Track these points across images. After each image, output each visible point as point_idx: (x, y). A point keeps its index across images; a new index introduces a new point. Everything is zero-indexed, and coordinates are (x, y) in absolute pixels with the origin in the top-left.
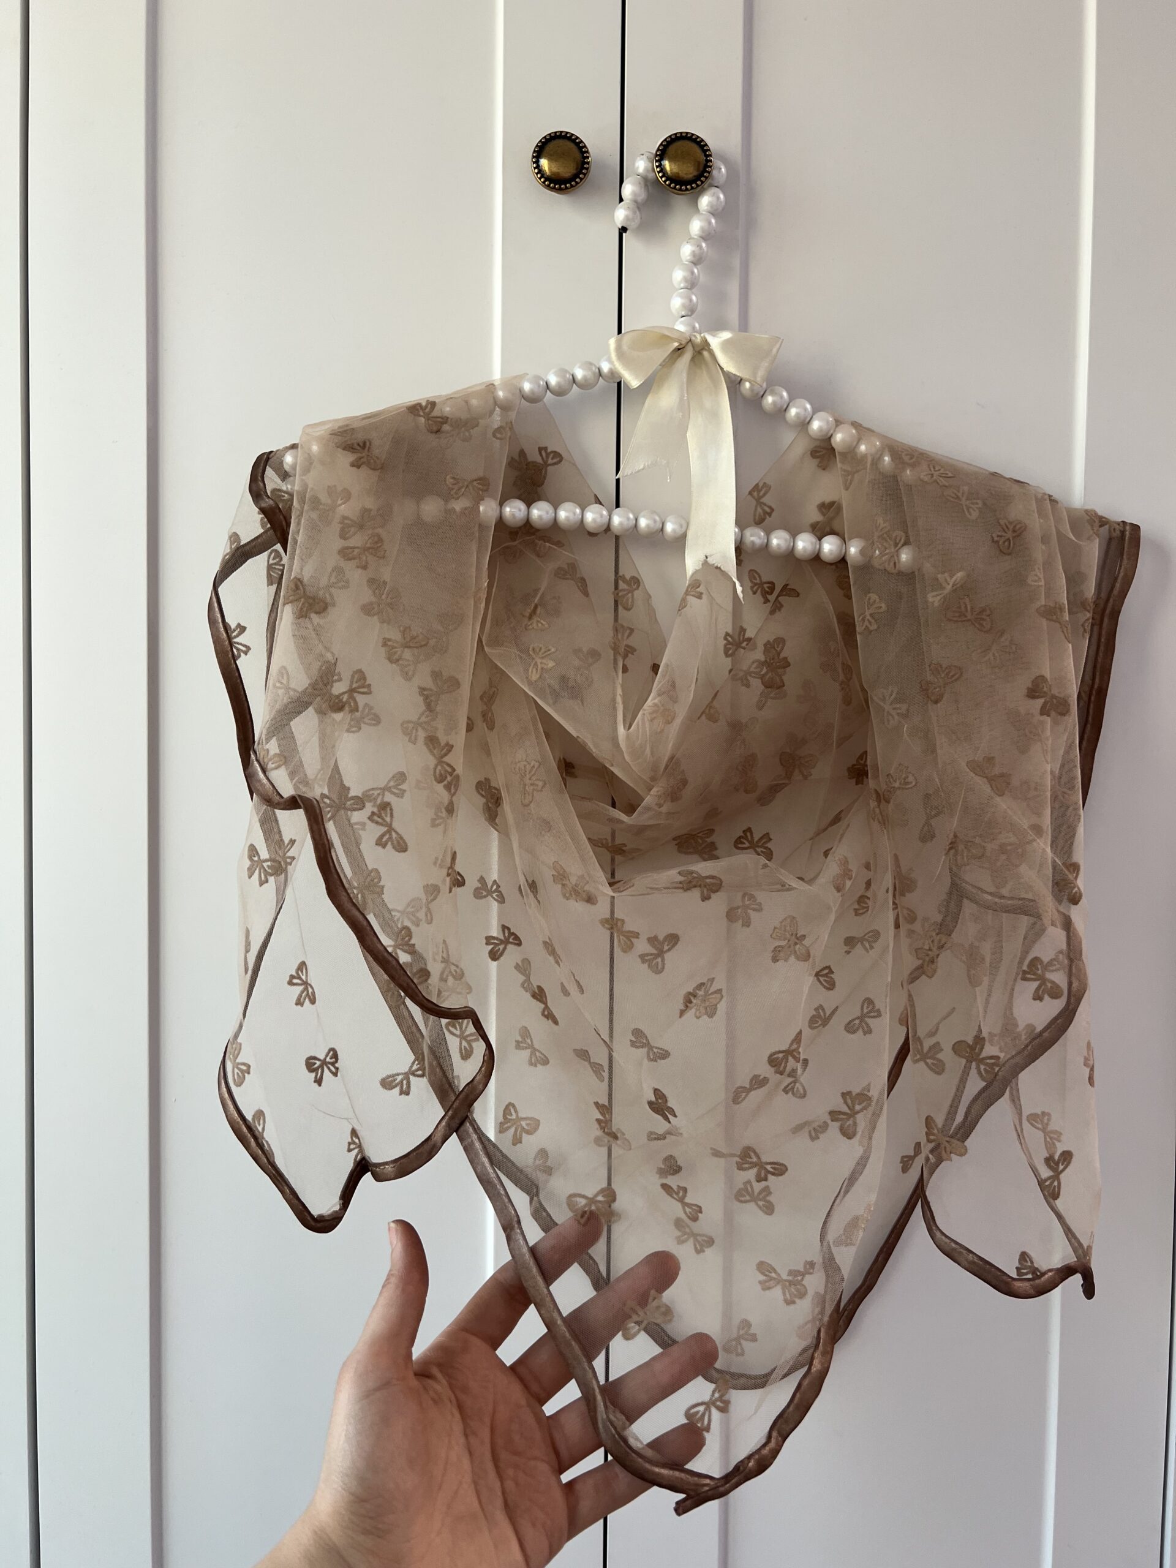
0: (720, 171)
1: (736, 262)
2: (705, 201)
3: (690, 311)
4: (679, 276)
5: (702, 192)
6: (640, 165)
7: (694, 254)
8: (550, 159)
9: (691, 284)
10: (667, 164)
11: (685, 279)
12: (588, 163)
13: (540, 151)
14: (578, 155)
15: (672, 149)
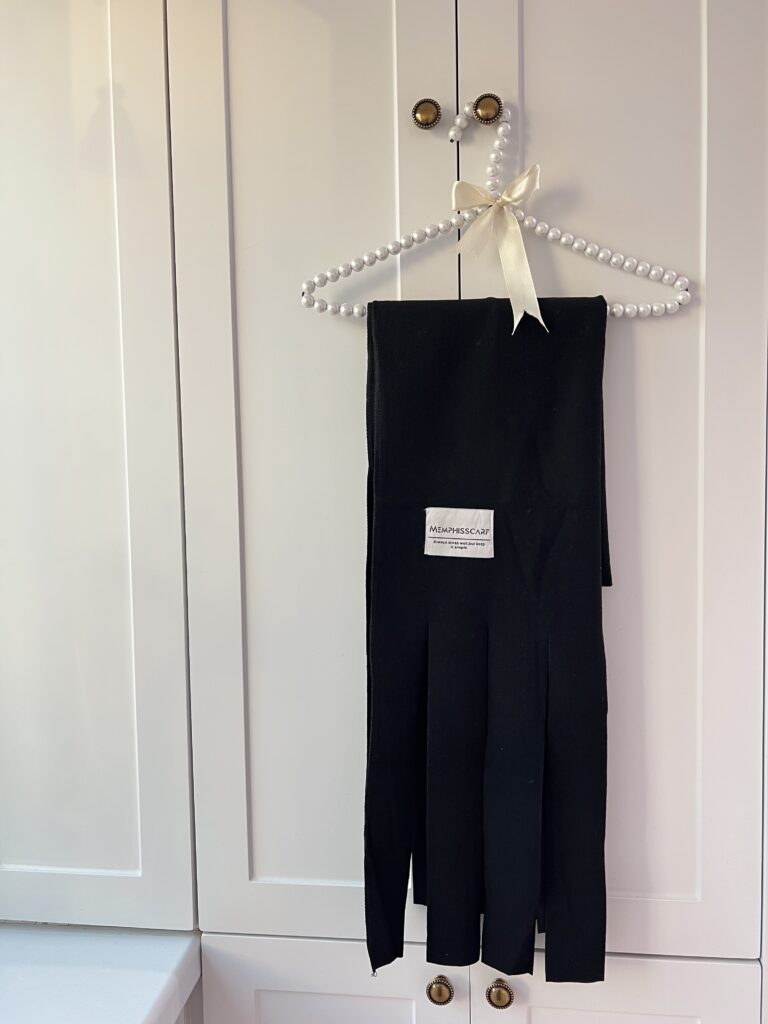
0: (507, 113)
1: (518, 158)
2: (501, 129)
3: (495, 187)
4: (489, 169)
5: (499, 124)
6: (467, 109)
7: (496, 158)
8: (422, 113)
9: (495, 174)
10: (479, 111)
11: (493, 171)
12: (440, 113)
13: (415, 111)
14: (434, 109)
15: (481, 103)
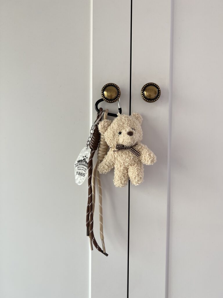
8: (107, 92)
12: (120, 93)
14: (116, 90)
